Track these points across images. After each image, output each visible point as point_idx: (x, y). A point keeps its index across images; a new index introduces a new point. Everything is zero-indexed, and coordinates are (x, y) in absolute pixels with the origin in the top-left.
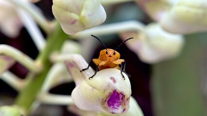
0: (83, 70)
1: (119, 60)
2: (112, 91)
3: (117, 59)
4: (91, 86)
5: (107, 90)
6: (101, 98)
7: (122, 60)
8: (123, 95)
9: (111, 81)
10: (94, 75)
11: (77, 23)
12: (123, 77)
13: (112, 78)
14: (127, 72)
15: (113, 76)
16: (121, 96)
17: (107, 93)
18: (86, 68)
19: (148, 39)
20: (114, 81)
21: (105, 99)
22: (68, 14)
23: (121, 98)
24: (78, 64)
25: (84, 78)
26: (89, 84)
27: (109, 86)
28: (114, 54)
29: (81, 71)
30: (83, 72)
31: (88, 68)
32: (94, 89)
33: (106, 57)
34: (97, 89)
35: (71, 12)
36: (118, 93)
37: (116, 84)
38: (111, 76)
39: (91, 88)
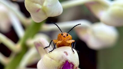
0: (46, 48)
1: (71, 40)
2: (64, 61)
3: (70, 39)
4: (50, 57)
5: (61, 60)
6: (57, 66)
7: (73, 41)
8: (72, 64)
9: (65, 54)
10: (53, 50)
11: (40, 11)
12: (73, 51)
13: (65, 52)
14: (76, 49)
15: (66, 51)
16: (71, 65)
17: (61, 63)
18: (48, 46)
19: (94, 33)
20: (67, 54)
21: (59, 67)
22: (35, 4)
23: (71, 67)
24: (43, 43)
25: (46, 53)
26: (49, 56)
27: (62, 57)
28: (67, 35)
29: (44, 49)
30: (46, 49)
31: (49, 46)
32: (52, 60)
33: (62, 38)
34: (54, 60)
35: (36, 3)
36: (69, 63)
37: (68, 56)
38: (65, 51)
39: (50, 59)
